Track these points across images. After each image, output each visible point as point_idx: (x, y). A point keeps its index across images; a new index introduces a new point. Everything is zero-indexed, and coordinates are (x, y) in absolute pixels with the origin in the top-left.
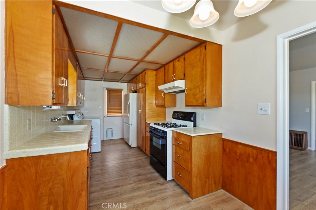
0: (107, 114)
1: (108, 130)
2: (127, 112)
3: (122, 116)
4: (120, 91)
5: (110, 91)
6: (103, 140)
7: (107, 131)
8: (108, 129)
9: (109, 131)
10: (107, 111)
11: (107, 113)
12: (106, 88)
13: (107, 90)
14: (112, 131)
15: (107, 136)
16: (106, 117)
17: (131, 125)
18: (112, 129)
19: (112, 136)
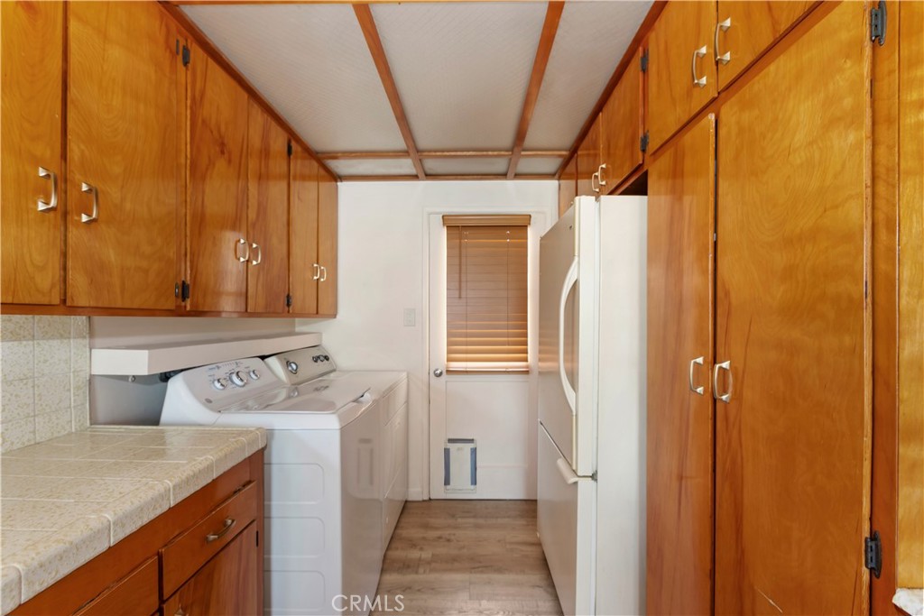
0: (449, 360)
1: (453, 447)
2: (557, 352)
3: (527, 372)
4: (518, 226)
5: (458, 228)
6: (426, 498)
7: (447, 452)
8: (451, 441)
9: (461, 455)
10: (449, 344)
11: (449, 352)
12: (443, 217)
13: (444, 224)
14: (474, 451)
15: (447, 482)
16: (441, 373)
17: (594, 477)
18: (471, 441)
19: (474, 482)
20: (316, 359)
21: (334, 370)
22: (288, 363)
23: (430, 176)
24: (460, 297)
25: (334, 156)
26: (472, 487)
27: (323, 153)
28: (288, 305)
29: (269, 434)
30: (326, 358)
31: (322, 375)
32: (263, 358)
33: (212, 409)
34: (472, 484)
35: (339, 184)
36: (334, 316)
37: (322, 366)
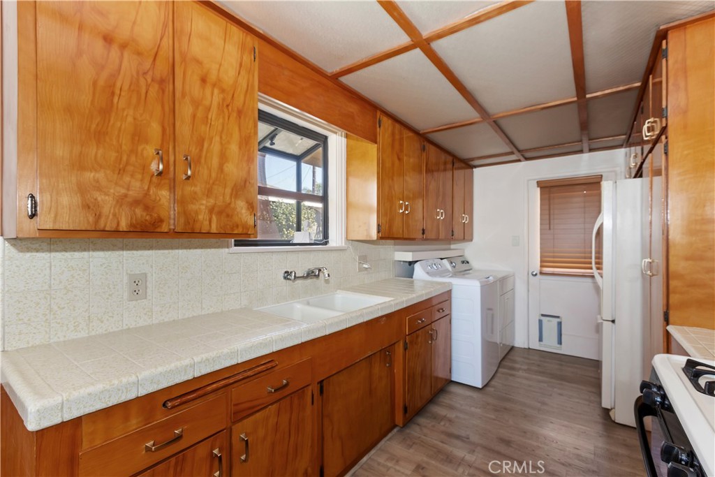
0: (541, 266)
1: (544, 319)
4: (594, 182)
5: (549, 189)
6: (526, 347)
7: (540, 322)
8: (543, 315)
9: (550, 325)
10: (542, 257)
11: (541, 261)
12: (537, 182)
13: (538, 186)
14: (560, 324)
15: (541, 339)
16: (536, 274)
17: (613, 321)
18: (558, 317)
19: (560, 342)
20: (463, 262)
21: (471, 269)
22: (451, 263)
23: (527, 159)
24: (550, 229)
25: (473, 159)
26: (559, 346)
27: (467, 159)
28: (453, 235)
29: (450, 284)
30: (468, 262)
31: (466, 270)
32: (442, 259)
33: (430, 276)
34: (558, 343)
35: (474, 170)
36: (472, 240)
37: (465, 267)
